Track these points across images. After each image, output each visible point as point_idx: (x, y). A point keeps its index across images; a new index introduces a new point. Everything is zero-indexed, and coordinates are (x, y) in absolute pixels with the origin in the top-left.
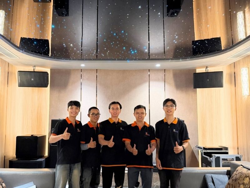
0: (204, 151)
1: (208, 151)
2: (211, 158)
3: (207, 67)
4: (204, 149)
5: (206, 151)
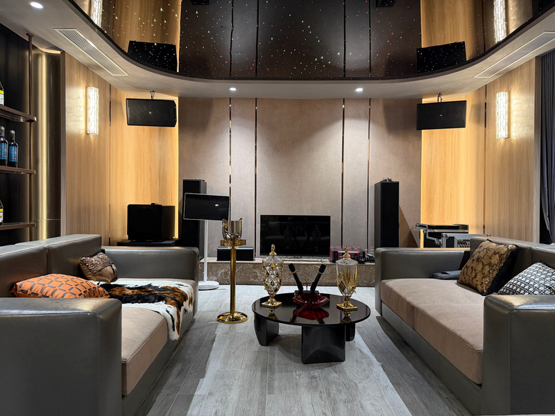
0: (429, 231)
1: (436, 231)
2: (440, 240)
3: (440, 95)
4: (430, 227)
5: (432, 231)
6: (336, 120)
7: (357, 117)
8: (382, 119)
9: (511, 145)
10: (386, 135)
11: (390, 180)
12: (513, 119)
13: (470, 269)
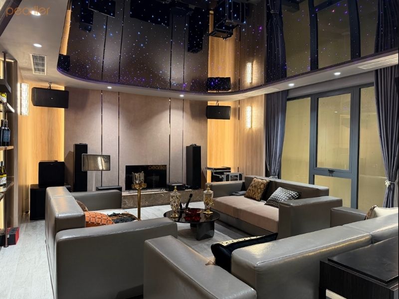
3: (218, 101)
5: (217, 171)
6: (166, 109)
7: (177, 108)
8: (189, 111)
9: (252, 131)
10: (191, 120)
11: (195, 145)
12: (253, 119)
13: (251, 191)
